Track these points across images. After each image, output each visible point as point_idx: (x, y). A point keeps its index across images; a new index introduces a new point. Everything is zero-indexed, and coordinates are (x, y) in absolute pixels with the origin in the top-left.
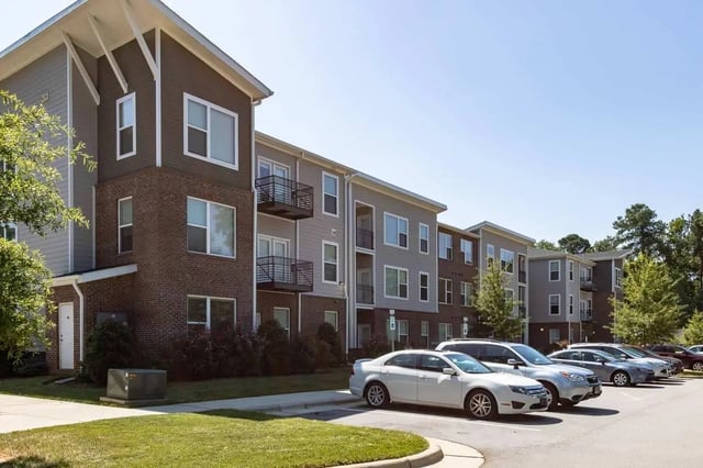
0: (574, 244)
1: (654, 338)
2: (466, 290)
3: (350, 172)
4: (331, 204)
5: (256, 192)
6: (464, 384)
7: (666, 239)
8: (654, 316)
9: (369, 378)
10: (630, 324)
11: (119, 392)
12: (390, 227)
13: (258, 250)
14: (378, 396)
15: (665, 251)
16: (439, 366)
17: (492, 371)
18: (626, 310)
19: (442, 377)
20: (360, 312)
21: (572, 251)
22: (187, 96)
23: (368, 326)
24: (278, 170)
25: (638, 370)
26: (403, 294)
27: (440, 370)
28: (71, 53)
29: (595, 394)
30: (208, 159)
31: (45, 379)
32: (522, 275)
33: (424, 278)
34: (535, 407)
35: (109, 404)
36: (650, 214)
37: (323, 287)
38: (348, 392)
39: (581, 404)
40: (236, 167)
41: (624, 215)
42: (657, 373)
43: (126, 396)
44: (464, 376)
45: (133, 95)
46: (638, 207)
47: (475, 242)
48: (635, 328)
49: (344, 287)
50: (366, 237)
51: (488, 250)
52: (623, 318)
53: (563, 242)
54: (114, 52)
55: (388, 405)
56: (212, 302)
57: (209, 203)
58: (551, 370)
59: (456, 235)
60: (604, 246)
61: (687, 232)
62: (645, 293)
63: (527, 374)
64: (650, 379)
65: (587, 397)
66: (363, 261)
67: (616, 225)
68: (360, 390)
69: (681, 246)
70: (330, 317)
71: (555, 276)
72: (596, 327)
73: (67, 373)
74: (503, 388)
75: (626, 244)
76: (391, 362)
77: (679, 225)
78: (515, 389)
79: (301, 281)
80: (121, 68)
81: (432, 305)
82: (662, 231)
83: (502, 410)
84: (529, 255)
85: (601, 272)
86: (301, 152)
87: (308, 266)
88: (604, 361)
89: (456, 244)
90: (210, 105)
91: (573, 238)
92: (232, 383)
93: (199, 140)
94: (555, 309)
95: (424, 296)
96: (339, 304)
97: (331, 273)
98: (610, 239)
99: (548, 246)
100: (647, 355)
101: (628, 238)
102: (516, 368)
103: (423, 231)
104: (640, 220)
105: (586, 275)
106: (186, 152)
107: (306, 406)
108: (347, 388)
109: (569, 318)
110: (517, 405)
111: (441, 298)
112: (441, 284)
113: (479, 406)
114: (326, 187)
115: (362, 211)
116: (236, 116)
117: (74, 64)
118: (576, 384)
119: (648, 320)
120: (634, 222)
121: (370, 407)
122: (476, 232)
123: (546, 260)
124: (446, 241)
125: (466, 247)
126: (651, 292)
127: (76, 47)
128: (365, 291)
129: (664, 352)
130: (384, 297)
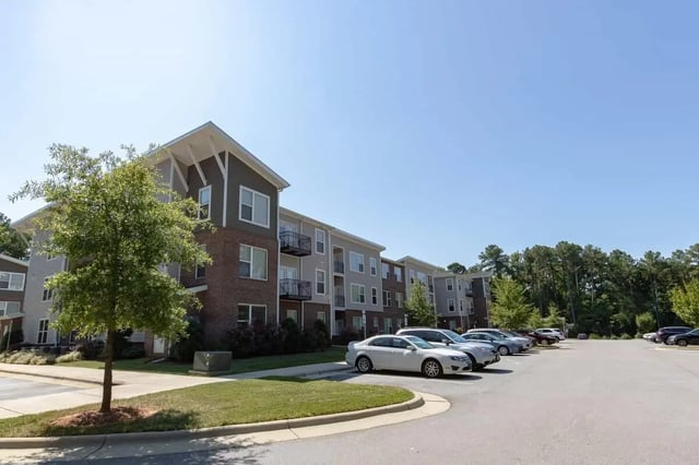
0: (457, 268)
1: (516, 325)
2: (399, 297)
3: (332, 228)
4: (321, 247)
5: (279, 241)
6: (421, 355)
7: (510, 265)
8: (515, 311)
9: (359, 353)
10: (501, 317)
11: (203, 368)
12: (353, 260)
13: (280, 275)
14: (365, 365)
15: (510, 272)
16: (404, 345)
17: (434, 347)
18: (497, 307)
19: (407, 351)
20: (337, 312)
21: (456, 272)
22: (241, 187)
23: (342, 321)
24: (290, 228)
25: (514, 345)
26: (362, 301)
27: (405, 348)
28: (174, 164)
29: (497, 360)
30: (253, 222)
31: (145, 359)
32: (431, 287)
33: (374, 291)
34: (466, 369)
35: (195, 375)
36: (499, 251)
37: (317, 298)
38: (345, 363)
39: (488, 367)
40: (268, 227)
41: (484, 251)
42: (525, 347)
43: (207, 369)
44: (420, 351)
45: (210, 187)
46: (492, 247)
47: (402, 268)
48: (505, 319)
49: (328, 297)
50: (339, 266)
51: (410, 273)
52: (497, 313)
53: (450, 267)
54: (200, 163)
55: (371, 371)
56: (253, 308)
57: (252, 248)
58: (470, 346)
59: (392, 265)
60: (474, 270)
61: (522, 260)
62: (508, 298)
63: (456, 348)
64: (521, 350)
65: (493, 362)
66: (338, 280)
67: (481, 257)
68: (354, 361)
69: (520, 269)
70: (321, 316)
71: (450, 288)
72: (478, 318)
73: (158, 356)
74: (444, 357)
75: (487, 268)
76: (372, 344)
77: (516, 256)
78: (453, 358)
79: (304, 294)
80: (204, 171)
81: (379, 307)
82: (507, 261)
83: (446, 371)
84: (434, 276)
85: (476, 285)
86: (303, 217)
87: (309, 284)
88: (492, 340)
89: (392, 269)
90: (254, 192)
91: (456, 265)
92: (276, 359)
93: (248, 211)
94: (452, 308)
95: (375, 302)
96: (326, 307)
97: (321, 289)
98: (478, 265)
99: (442, 270)
100: (515, 336)
101: (488, 265)
102: (448, 344)
103: (373, 262)
104: (494, 254)
105: (468, 287)
106: (240, 218)
107: (320, 373)
108: (344, 360)
109: (462, 314)
110: (455, 368)
111: (385, 303)
112: (384, 293)
113: (431, 369)
114: (317, 237)
115: (337, 251)
116: (269, 198)
117: (175, 171)
118: (485, 354)
119: (512, 313)
120: (491, 255)
121: (361, 372)
122: (403, 262)
123: (444, 278)
124: (386, 268)
125: (398, 271)
126: (511, 296)
127: (177, 161)
128: (340, 299)
129: (524, 333)
130: (351, 303)
